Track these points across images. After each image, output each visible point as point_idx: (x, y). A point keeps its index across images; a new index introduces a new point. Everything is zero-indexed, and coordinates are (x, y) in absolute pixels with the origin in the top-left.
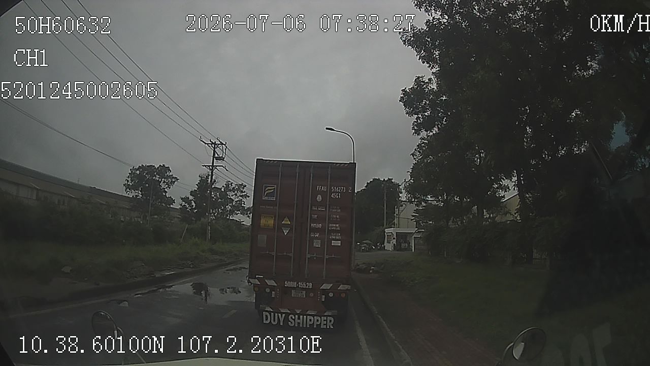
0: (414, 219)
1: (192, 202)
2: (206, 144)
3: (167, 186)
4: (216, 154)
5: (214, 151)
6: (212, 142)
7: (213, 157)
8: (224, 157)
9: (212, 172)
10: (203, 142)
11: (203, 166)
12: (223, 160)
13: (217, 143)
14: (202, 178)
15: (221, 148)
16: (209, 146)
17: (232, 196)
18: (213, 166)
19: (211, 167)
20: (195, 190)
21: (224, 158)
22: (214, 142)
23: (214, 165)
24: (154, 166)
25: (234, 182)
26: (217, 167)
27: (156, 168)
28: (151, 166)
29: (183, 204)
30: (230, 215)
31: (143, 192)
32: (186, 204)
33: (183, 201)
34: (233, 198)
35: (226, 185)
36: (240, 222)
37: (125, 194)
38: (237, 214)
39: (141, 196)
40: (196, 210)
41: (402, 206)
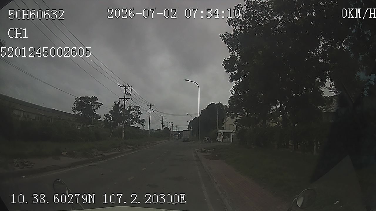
0: (235, 125)
1: (111, 117)
3: (96, 108)
4: (126, 92)
6: (124, 86)
8: (130, 93)
10: (120, 86)
14: (116, 103)
15: (129, 89)
19: (124, 99)
20: (112, 110)
25: (133, 105)
26: (127, 99)
27: (90, 98)
28: (87, 97)
29: (106, 118)
30: (131, 124)
31: (83, 112)
32: (107, 118)
33: (106, 116)
34: (133, 114)
35: (129, 107)
36: (137, 127)
37: (72, 113)
38: (135, 123)
39: (81, 114)
40: (113, 122)
41: (227, 118)
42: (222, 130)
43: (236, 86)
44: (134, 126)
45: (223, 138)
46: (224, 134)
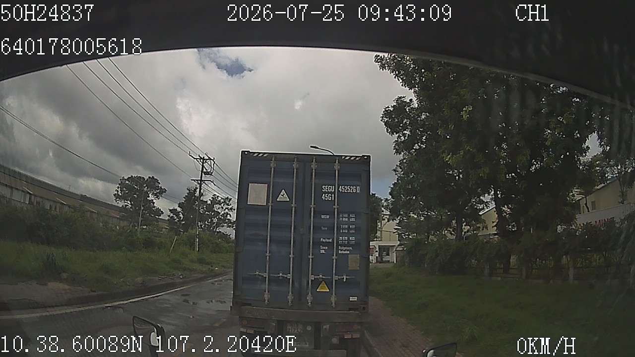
0: (396, 232)
1: (180, 213)
2: (195, 158)
3: (155, 197)
4: (204, 169)
5: (203, 166)
7: (202, 172)
8: (212, 171)
9: (200, 186)
10: (192, 157)
11: (192, 180)
12: (211, 175)
13: (205, 158)
14: (189, 191)
15: (209, 163)
16: (198, 161)
17: (219, 208)
18: (201, 180)
19: (199, 182)
20: (182, 203)
21: (212, 173)
22: (202, 157)
23: (203, 179)
24: (143, 178)
25: (220, 196)
26: (205, 182)
27: (146, 179)
28: (140, 177)
29: (172, 215)
30: (217, 228)
31: (132, 203)
32: (174, 216)
33: (171, 213)
34: (220, 211)
35: (212, 198)
36: (227, 234)
37: (115, 204)
38: (223, 226)
39: (130, 206)
40: (183, 222)
41: (384, 220)
42: (377, 241)
43: (405, 161)
44: (220, 232)
45: (378, 256)
46: (379, 248)
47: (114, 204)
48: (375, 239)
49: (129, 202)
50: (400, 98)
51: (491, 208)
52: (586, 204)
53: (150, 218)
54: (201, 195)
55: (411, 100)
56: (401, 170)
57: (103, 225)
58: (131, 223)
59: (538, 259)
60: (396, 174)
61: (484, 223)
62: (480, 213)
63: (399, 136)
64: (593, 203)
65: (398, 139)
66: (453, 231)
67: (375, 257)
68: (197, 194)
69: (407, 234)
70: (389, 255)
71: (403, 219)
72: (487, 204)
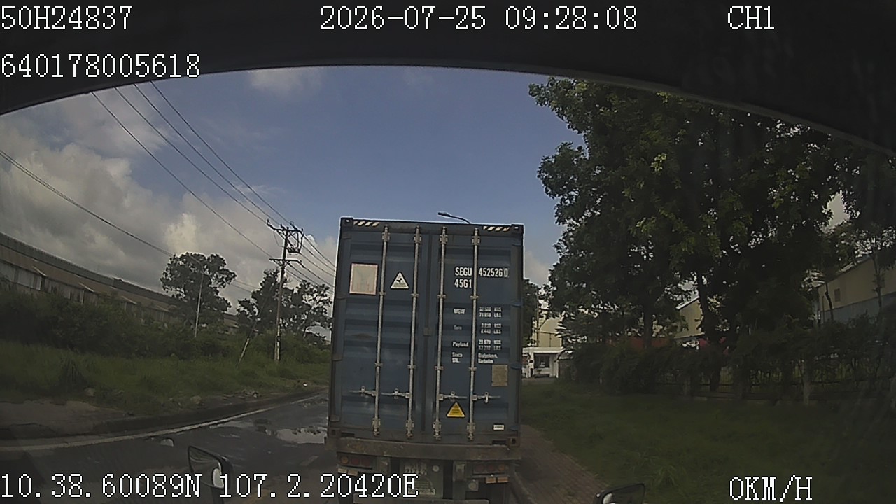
0: (559, 334)
1: (254, 307)
2: (275, 229)
3: (220, 283)
4: (289, 244)
5: (286, 240)
6: (283, 228)
7: (285, 249)
8: (299, 248)
9: (283, 269)
10: (272, 227)
11: (271, 260)
12: (298, 253)
13: (290, 229)
14: (268, 275)
15: (296, 236)
16: (279, 233)
17: (310, 300)
18: (284, 260)
19: (281, 262)
20: (258, 291)
21: (299, 250)
22: (286, 228)
23: (286, 259)
24: (203, 256)
25: (311, 282)
26: (290, 262)
27: (207, 258)
28: (199, 255)
29: (242, 309)
30: (306, 328)
31: (187, 291)
32: (246, 310)
33: (242, 306)
34: (311, 304)
35: (300, 285)
36: (320, 337)
37: (162, 292)
38: (316, 325)
39: (184, 296)
40: (259, 319)
41: (543, 317)
42: (531, 346)
43: (571, 234)
44: (311, 333)
45: (533, 367)
46: (535, 357)
47: (160, 293)
48: (530, 345)
49: (182, 290)
50: (565, 145)
51: (692, 300)
52: (827, 293)
53: (212, 312)
54: (284, 281)
55: (580, 148)
56: (566, 247)
57: (145, 323)
58: (185, 320)
59: (759, 372)
60: (559, 252)
61: (683, 322)
62: (678, 308)
63: (563, 199)
64: (837, 292)
65: (561, 202)
66: (639, 332)
67: (530, 371)
68: (279, 279)
69: (574, 336)
70: (549, 367)
71: (570, 316)
72: (687, 294)
